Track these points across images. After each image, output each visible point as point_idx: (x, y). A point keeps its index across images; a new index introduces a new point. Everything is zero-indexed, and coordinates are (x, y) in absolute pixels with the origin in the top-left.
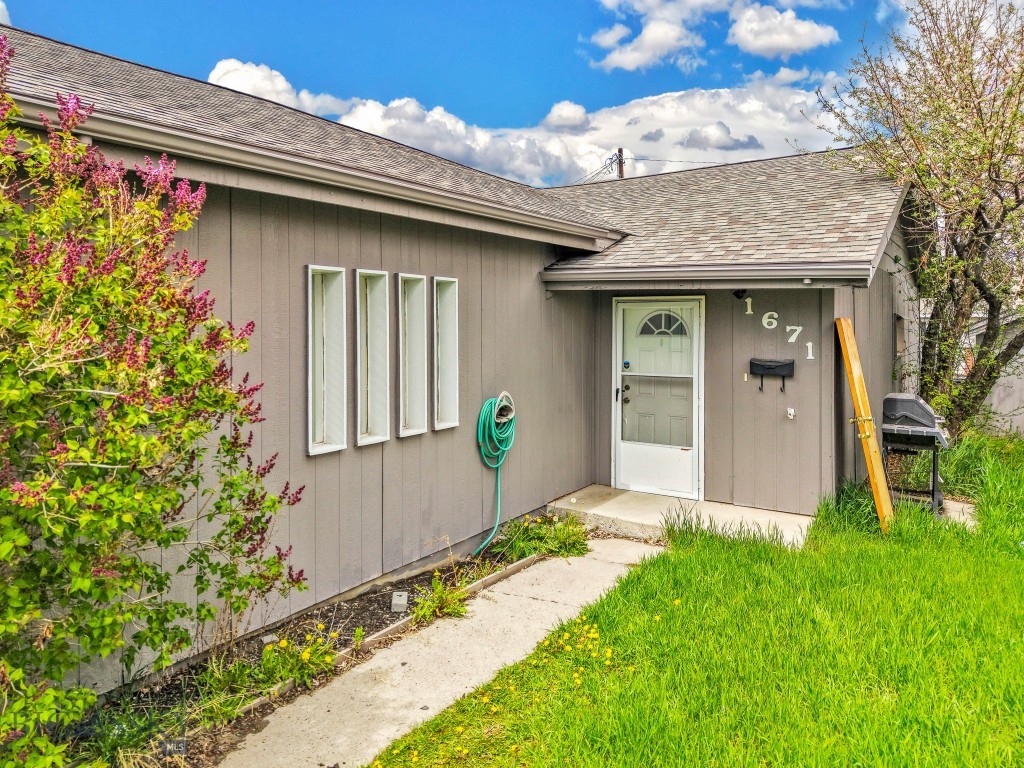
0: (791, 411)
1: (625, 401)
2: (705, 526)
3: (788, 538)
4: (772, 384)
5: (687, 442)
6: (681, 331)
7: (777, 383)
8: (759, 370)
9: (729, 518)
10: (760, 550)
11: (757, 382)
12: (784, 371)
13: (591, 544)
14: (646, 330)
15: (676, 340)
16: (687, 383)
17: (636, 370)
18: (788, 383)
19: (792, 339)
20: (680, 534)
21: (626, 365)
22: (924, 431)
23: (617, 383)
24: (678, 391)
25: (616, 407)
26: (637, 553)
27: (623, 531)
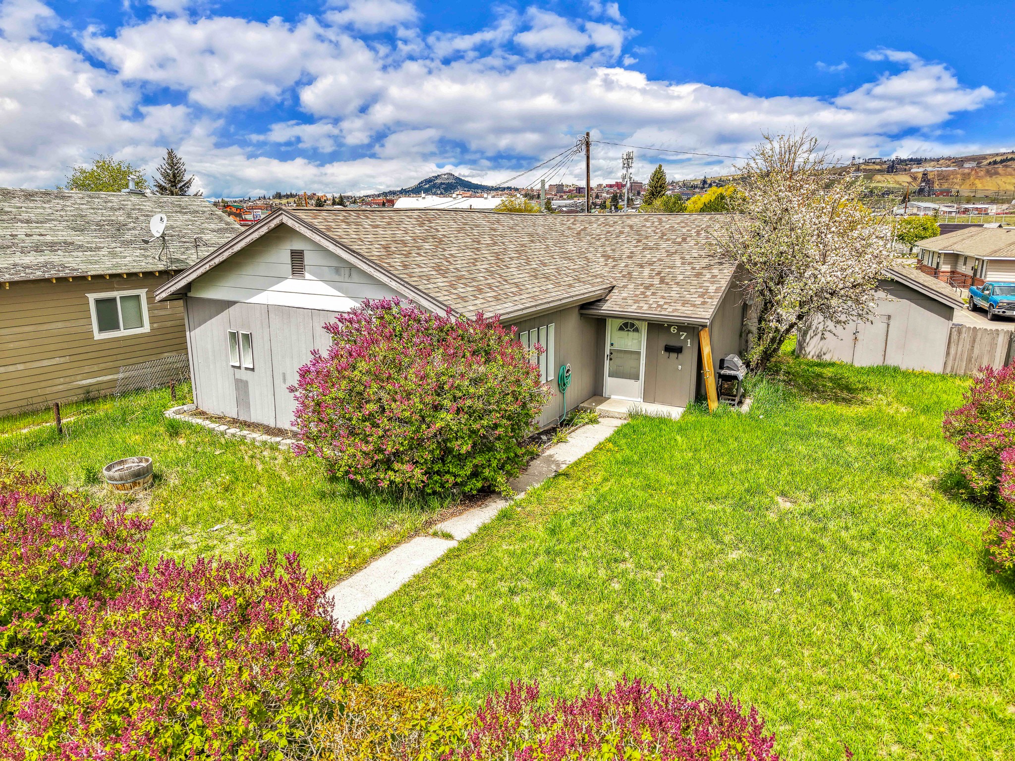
0: (680, 367)
1: (611, 359)
2: (644, 412)
3: (673, 416)
4: (673, 355)
5: (637, 378)
6: (637, 330)
7: (675, 355)
8: (669, 349)
9: (653, 409)
10: (663, 421)
11: (667, 354)
12: (678, 350)
13: (600, 420)
14: (621, 329)
15: (636, 334)
16: (639, 353)
17: (616, 347)
18: (680, 355)
19: (682, 338)
20: (634, 415)
21: (612, 345)
22: (732, 373)
23: (607, 352)
24: (634, 356)
25: (607, 363)
26: (619, 423)
27: (611, 415)
